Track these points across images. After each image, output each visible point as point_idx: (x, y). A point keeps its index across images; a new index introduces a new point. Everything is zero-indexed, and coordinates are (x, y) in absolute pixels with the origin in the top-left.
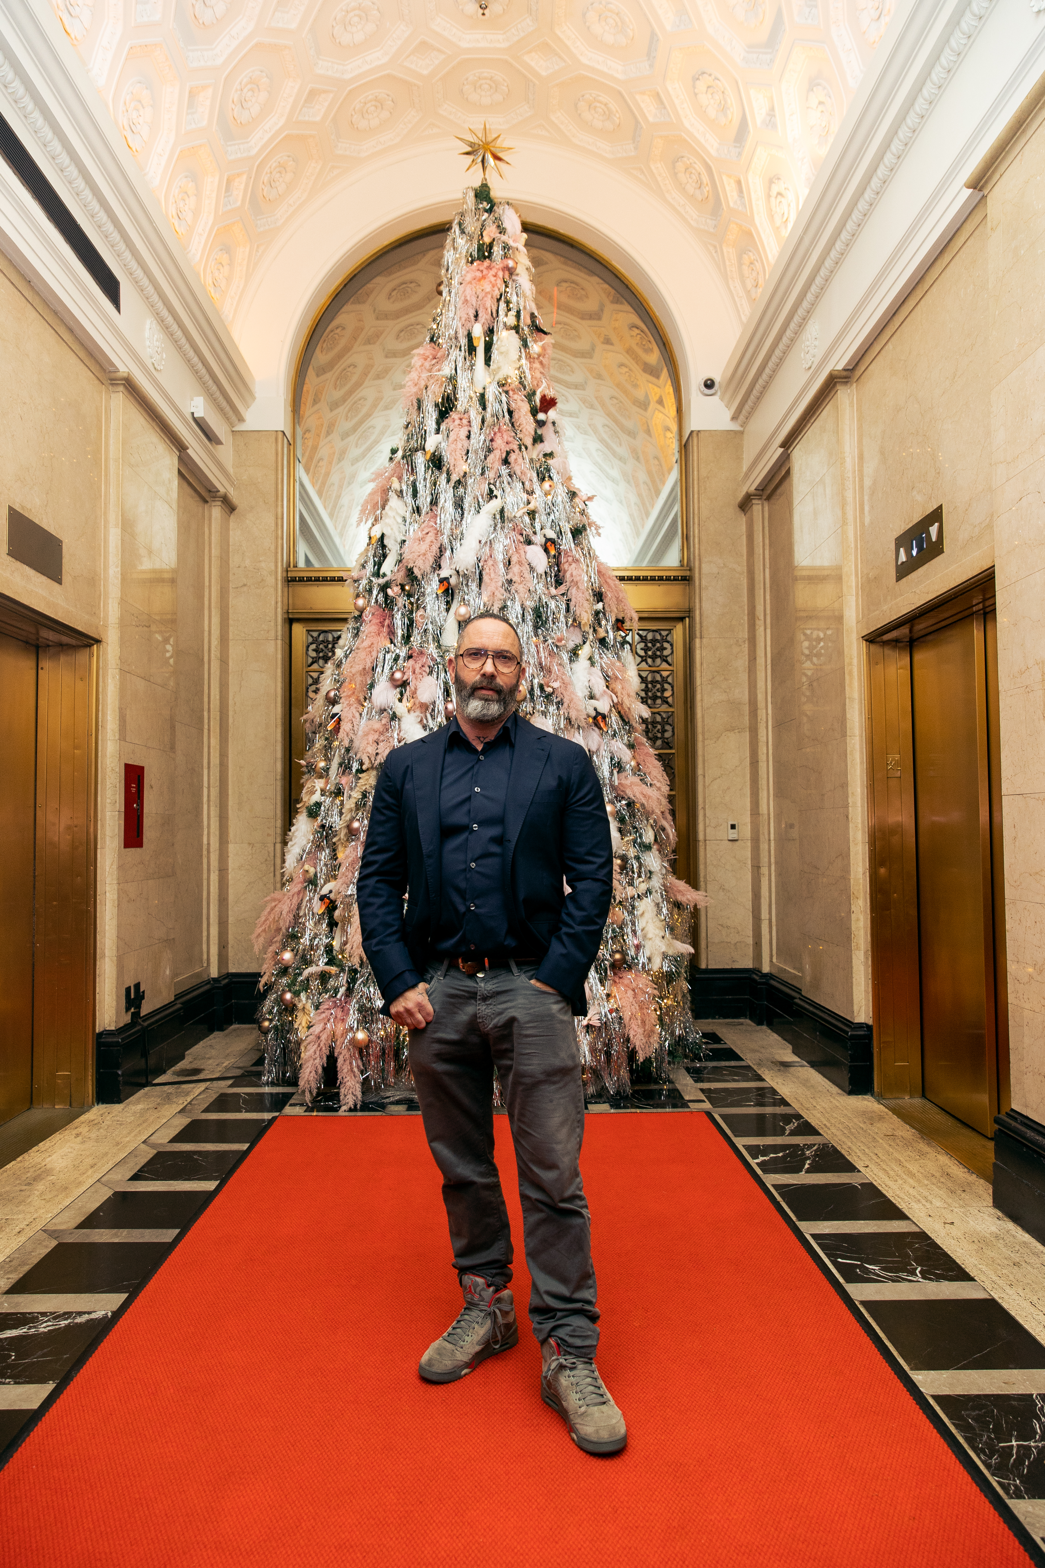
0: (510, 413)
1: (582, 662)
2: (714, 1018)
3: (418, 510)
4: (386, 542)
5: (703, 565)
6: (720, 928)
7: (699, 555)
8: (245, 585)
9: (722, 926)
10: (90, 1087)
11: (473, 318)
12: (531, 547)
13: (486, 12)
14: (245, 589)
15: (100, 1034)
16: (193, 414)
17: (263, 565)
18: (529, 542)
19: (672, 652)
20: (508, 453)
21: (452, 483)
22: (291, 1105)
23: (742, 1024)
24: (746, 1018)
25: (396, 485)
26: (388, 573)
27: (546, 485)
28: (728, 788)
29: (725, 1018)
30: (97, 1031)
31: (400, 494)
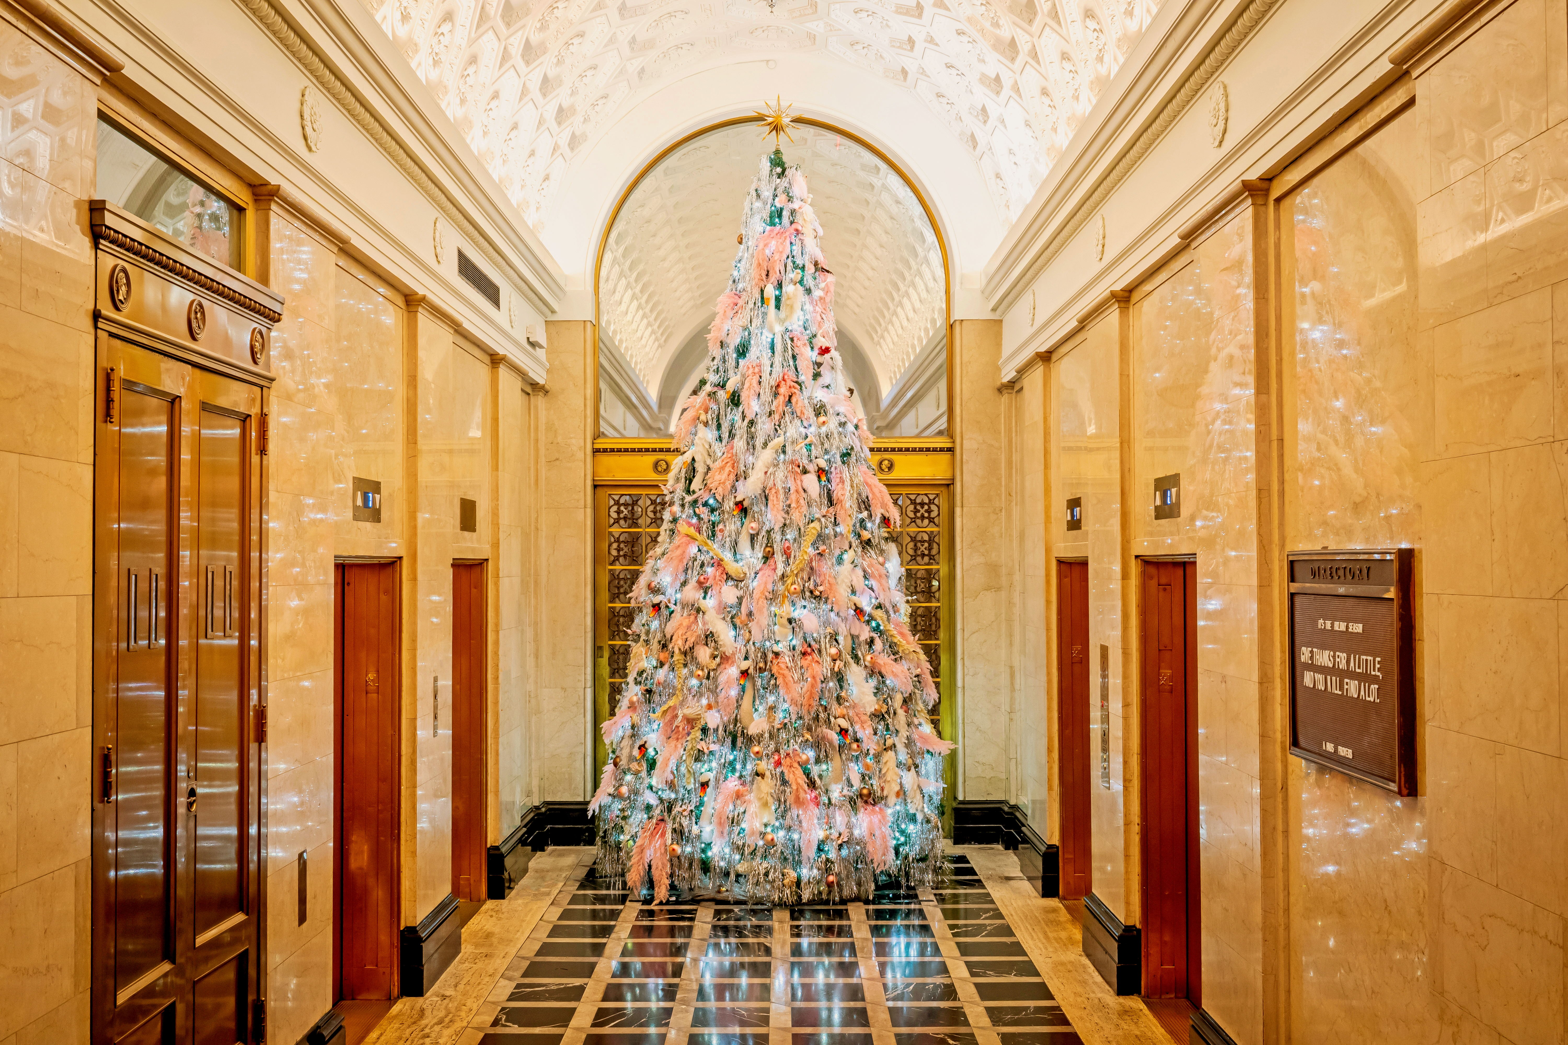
0: (794, 357)
1: (847, 566)
2: (970, 843)
3: (720, 439)
4: (696, 465)
5: (964, 442)
6: (976, 764)
7: (962, 433)
8: (557, 459)
9: (978, 762)
10: (484, 888)
11: (764, 277)
12: (807, 475)
13: (774, 9)
14: (558, 462)
15: (489, 849)
16: (528, 338)
17: (573, 441)
18: (805, 472)
19: (939, 515)
20: (790, 397)
21: (746, 421)
22: (630, 901)
23: (993, 849)
24: (998, 843)
25: (703, 417)
26: (697, 490)
27: (822, 419)
28: (985, 641)
29: (980, 843)
30: (488, 846)
31: (706, 424)
